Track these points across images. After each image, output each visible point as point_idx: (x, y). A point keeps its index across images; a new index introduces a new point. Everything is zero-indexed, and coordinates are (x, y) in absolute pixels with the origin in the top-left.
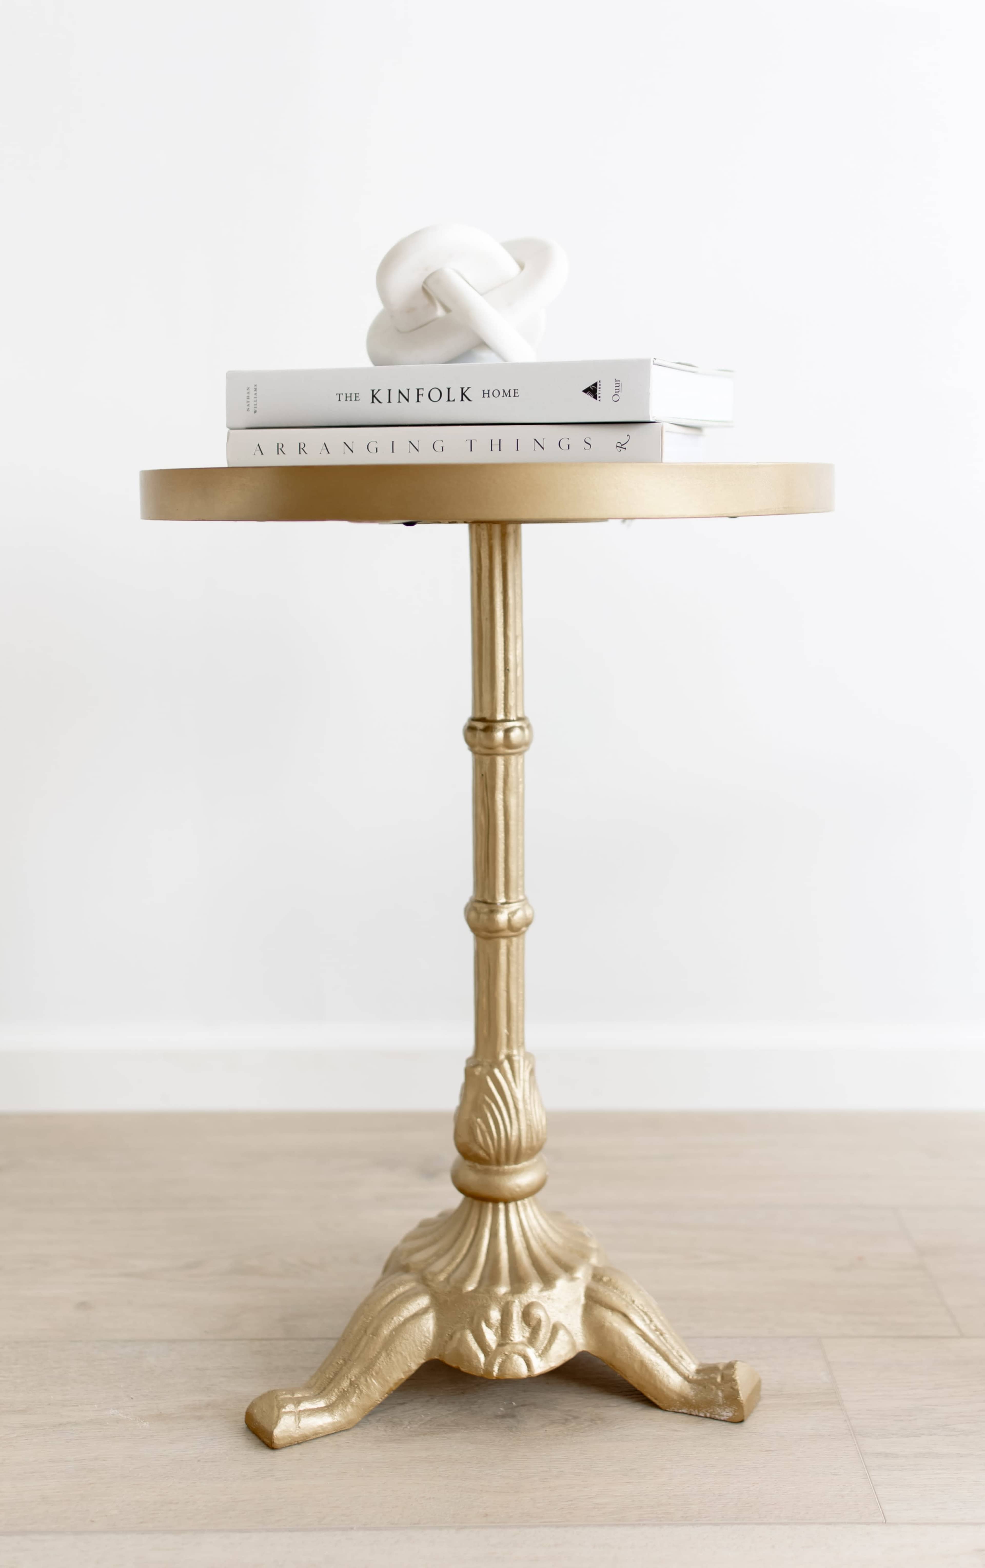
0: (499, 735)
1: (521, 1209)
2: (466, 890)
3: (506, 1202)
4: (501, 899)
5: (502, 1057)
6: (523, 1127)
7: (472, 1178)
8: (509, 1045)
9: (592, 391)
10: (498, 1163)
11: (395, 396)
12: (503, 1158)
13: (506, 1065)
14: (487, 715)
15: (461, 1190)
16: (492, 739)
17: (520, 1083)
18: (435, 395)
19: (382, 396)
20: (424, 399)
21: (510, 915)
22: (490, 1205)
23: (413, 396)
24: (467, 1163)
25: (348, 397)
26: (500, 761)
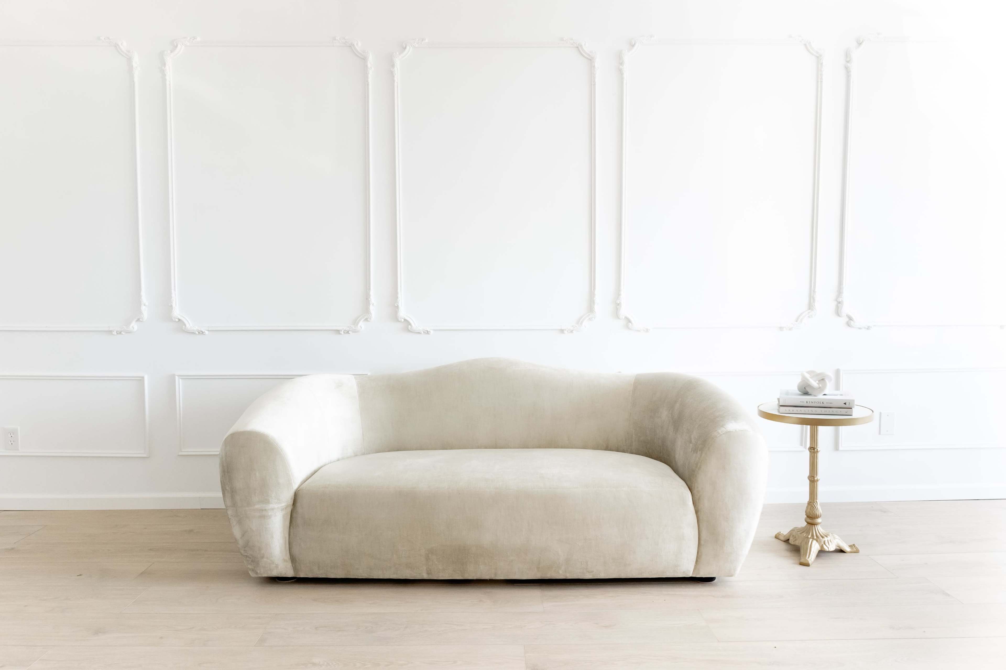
0: (816, 450)
1: (818, 527)
2: (807, 473)
3: (816, 525)
4: (815, 476)
5: (815, 501)
6: (819, 513)
7: (809, 521)
8: (816, 499)
9: (845, 404)
10: (815, 518)
11: (811, 402)
12: (815, 517)
13: (816, 502)
14: (813, 447)
15: (806, 522)
16: (815, 451)
17: (818, 506)
18: (818, 403)
19: (808, 402)
20: (816, 403)
21: (810, 479)
22: (814, 525)
23: (814, 403)
24: (808, 518)
25: (802, 402)
26: (816, 454)
